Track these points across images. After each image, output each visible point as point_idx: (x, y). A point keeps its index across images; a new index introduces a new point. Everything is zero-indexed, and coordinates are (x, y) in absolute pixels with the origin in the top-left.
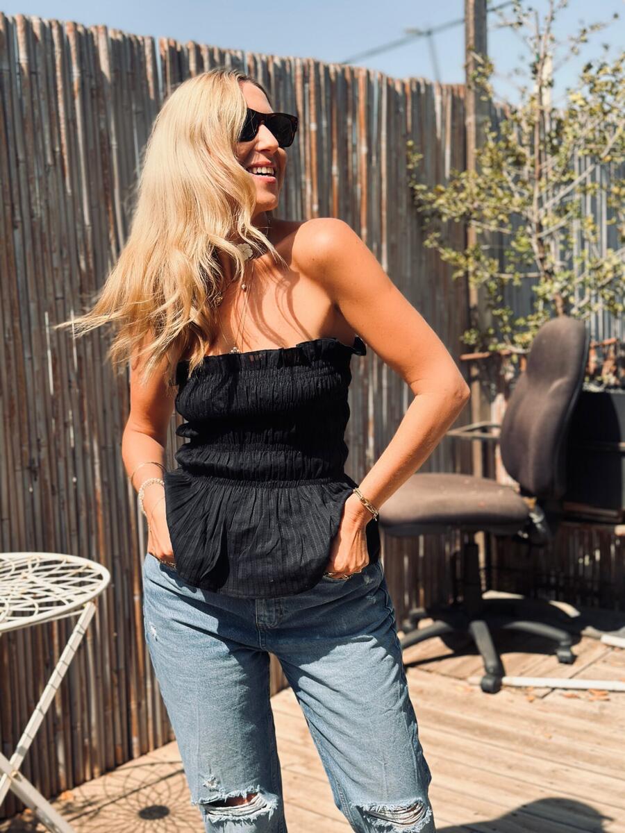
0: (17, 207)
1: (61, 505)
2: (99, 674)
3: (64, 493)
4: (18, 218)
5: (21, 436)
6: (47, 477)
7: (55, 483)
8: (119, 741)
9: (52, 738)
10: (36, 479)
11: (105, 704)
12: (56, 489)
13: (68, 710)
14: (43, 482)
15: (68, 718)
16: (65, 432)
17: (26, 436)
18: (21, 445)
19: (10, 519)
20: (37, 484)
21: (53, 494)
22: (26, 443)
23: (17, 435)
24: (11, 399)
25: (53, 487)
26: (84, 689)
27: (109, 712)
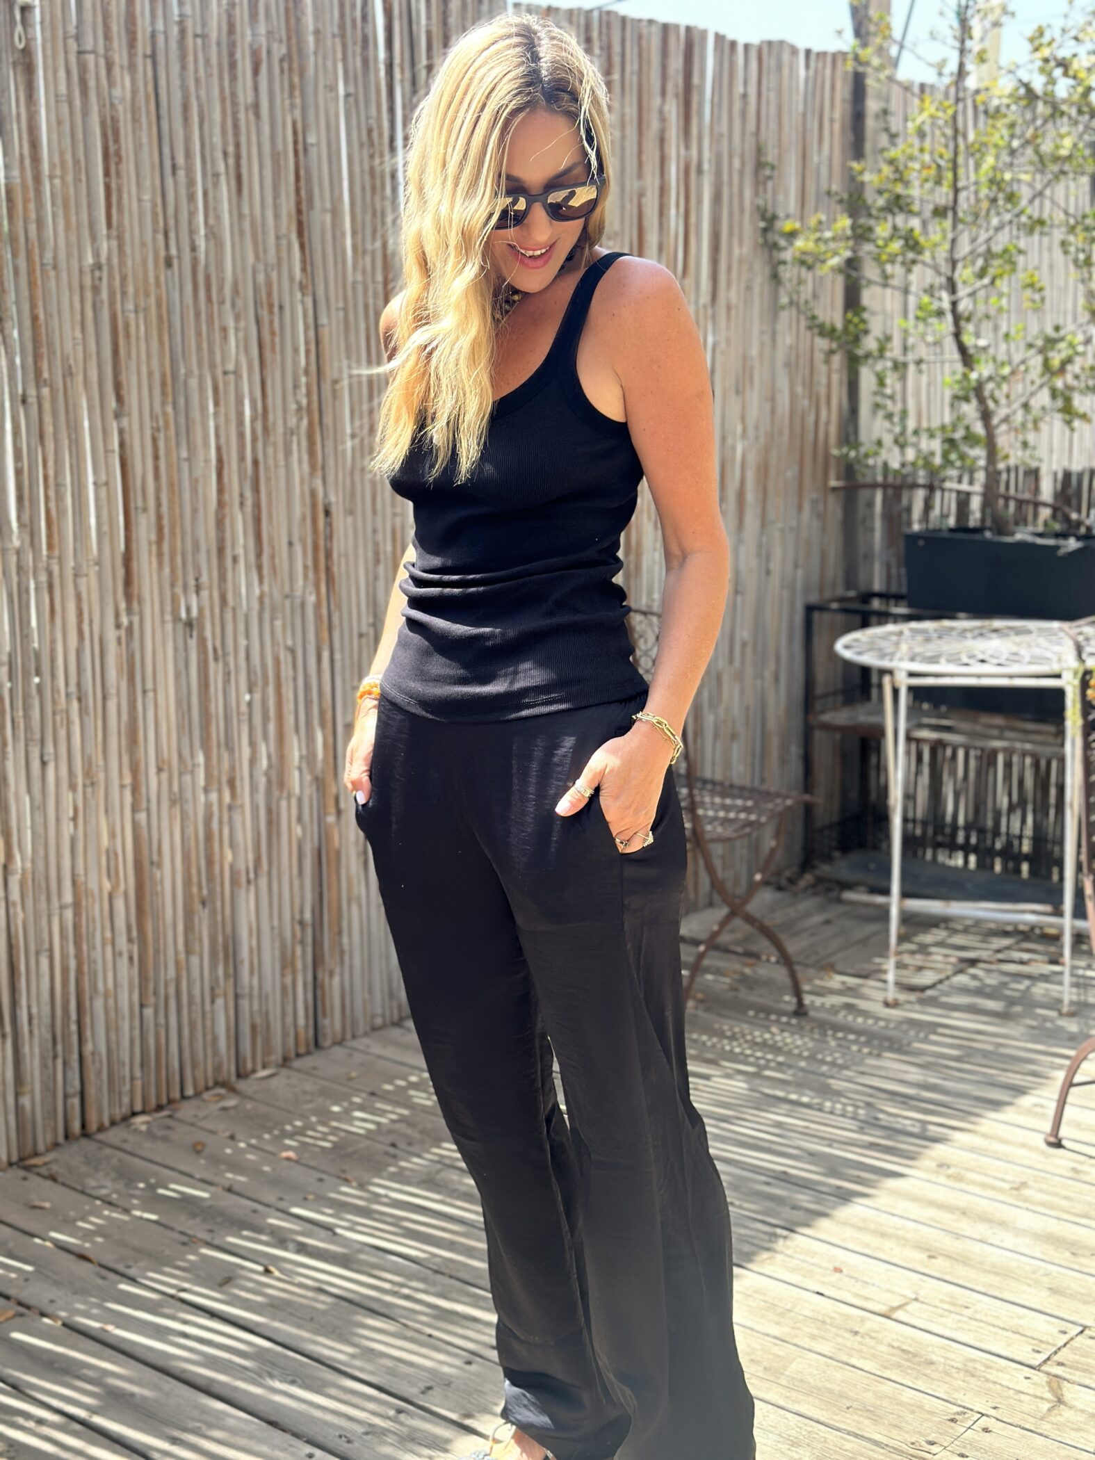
0: (172, 235)
1: (227, 674)
2: (276, 923)
3: (231, 660)
4: (173, 252)
5: (173, 571)
6: (208, 633)
7: (218, 644)
8: (301, 1021)
9: (208, 1007)
10: (191, 636)
11: (283, 967)
12: (220, 652)
13: (231, 970)
14: (202, 641)
15: (231, 980)
16: (234, 569)
17: (180, 573)
18: (173, 585)
19: (155, 690)
20: (193, 643)
21: (216, 659)
22: (180, 583)
23: (167, 570)
24: (159, 517)
25: (215, 650)
26: (254, 942)
27: (288, 980)
